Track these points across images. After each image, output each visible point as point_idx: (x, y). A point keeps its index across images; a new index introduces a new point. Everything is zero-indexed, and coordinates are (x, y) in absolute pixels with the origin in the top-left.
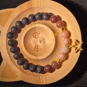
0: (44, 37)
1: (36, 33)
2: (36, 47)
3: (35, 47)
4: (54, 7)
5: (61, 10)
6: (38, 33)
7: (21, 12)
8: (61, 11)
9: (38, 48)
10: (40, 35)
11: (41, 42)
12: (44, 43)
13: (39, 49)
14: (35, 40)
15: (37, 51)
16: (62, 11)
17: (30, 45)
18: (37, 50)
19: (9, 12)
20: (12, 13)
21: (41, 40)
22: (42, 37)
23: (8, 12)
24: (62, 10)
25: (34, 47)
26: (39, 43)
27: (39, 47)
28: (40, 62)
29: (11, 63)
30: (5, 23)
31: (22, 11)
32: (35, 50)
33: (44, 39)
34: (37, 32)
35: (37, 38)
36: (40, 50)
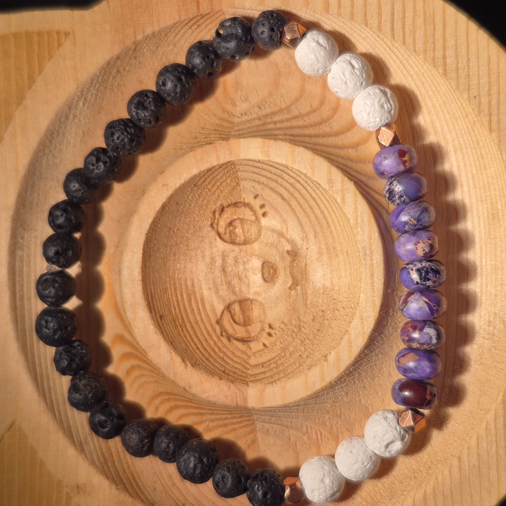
0: (299, 242)
1: (235, 204)
2: (236, 308)
3: (228, 307)
4: (386, 17)
5: (439, 45)
6: (256, 204)
7: (129, 42)
8: (439, 54)
9: (247, 323)
10: (264, 221)
11: (269, 272)
12: (295, 283)
13: (255, 329)
14: (230, 261)
15: (243, 340)
16: (450, 53)
17: (191, 294)
18: (240, 332)
19: (40, 34)
20: (60, 45)
21: (274, 258)
22: (281, 235)
23: (28, 35)
24: (451, 43)
25: (220, 307)
26: (256, 278)
27: (256, 313)
28: (259, 425)
29: (45, 419)
30: (8, 119)
31: (140, 37)
32: (223, 331)
33: (294, 254)
34: (249, 199)
35: (245, 243)
36: (265, 339)
